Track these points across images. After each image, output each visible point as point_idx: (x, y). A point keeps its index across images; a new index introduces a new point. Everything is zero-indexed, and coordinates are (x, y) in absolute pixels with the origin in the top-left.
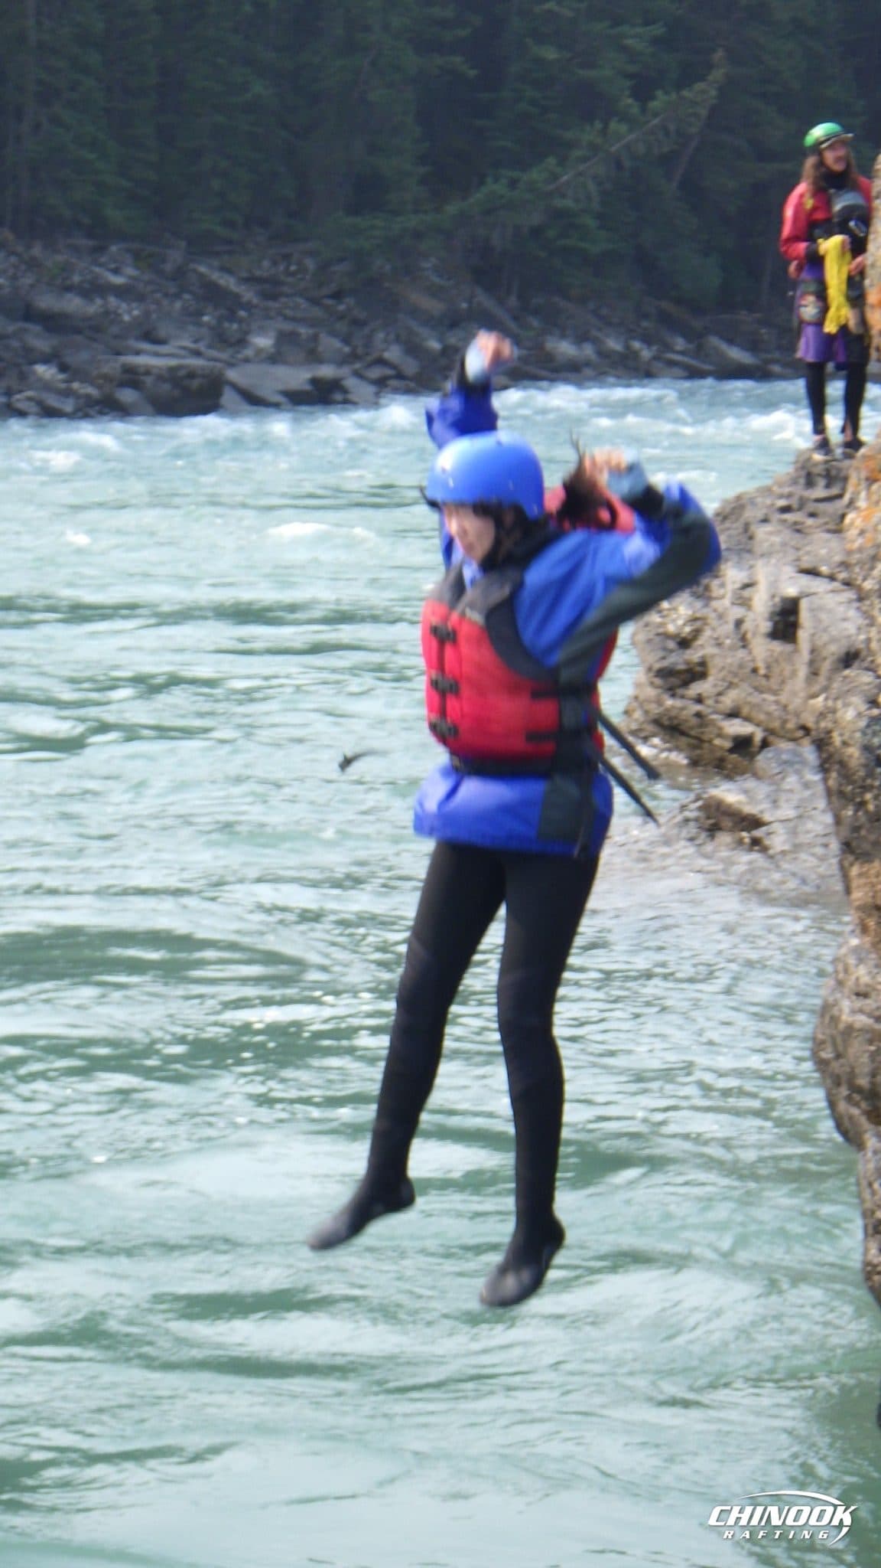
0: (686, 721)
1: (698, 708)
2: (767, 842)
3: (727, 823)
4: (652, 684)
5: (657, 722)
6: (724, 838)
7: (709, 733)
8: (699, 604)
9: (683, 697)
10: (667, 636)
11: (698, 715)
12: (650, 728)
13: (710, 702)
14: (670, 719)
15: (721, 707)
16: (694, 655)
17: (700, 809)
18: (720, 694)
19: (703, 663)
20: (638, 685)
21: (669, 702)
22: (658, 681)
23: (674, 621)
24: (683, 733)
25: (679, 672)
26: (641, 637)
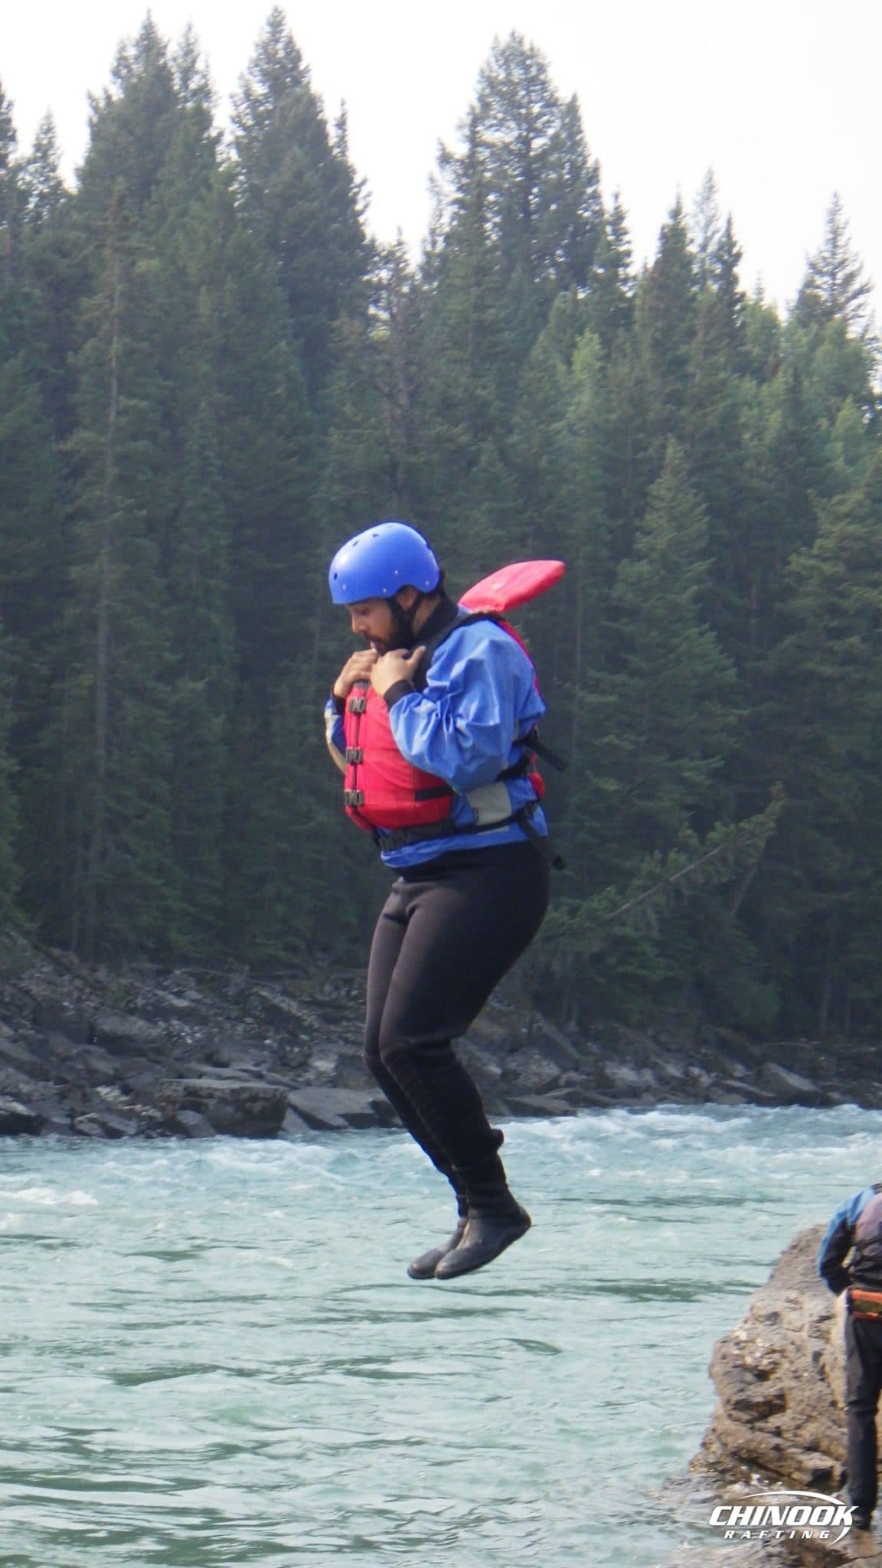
0: (765, 1454)
1: (777, 1441)
3: (812, 1556)
4: (730, 1416)
5: (735, 1454)
7: (788, 1466)
8: (776, 1337)
9: (761, 1430)
10: (745, 1368)
11: (777, 1448)
12: (729, 1463)
13: (789, 1435)
14: (749, 1451)
15: (799, 1440)
16: (772, 1388)
17: (781, 1543)
18: (798, 1427)
19: (781, 1396)
20: (716, 1418)
21: (748, 1435)
22: (735, 1413)
23: (751, 1353)
24: (761, 1467)
25: (758, 1404)
26: (718, 1369)
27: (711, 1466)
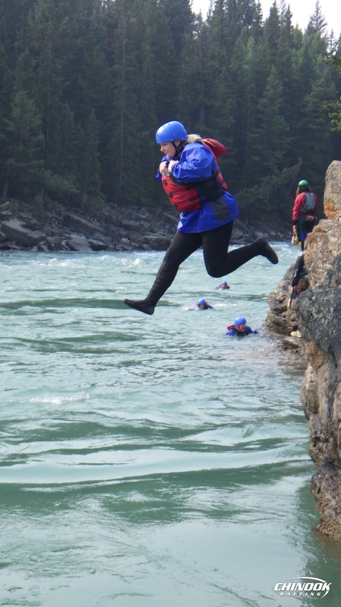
0: (281, 322)
2: (299, 352)
3: (290, 347)
4: (272, 312)
5: (274, 322)
6: (289, 351)
7: (287, 325)
8: (285, 292)
9: (280, 316)
10: (276, 300)
11: (284, 320)
12: (272, 324)
13: (287, 317)
14: (277, 322)
15: (290, 318)
16: (283, 305)
17: (282, 343)
18: (290, 315)
20: (269, 313)
21: (277, 317)
22: (274, 312)
23: (278, 296)
24: (281, 326)
25: (279, 309)
26: (270, 300)
27: (268, 326)
